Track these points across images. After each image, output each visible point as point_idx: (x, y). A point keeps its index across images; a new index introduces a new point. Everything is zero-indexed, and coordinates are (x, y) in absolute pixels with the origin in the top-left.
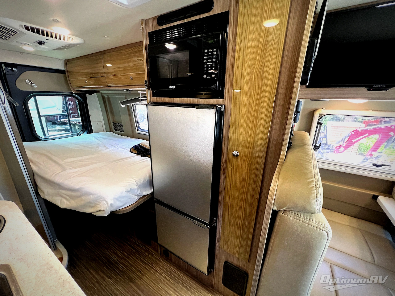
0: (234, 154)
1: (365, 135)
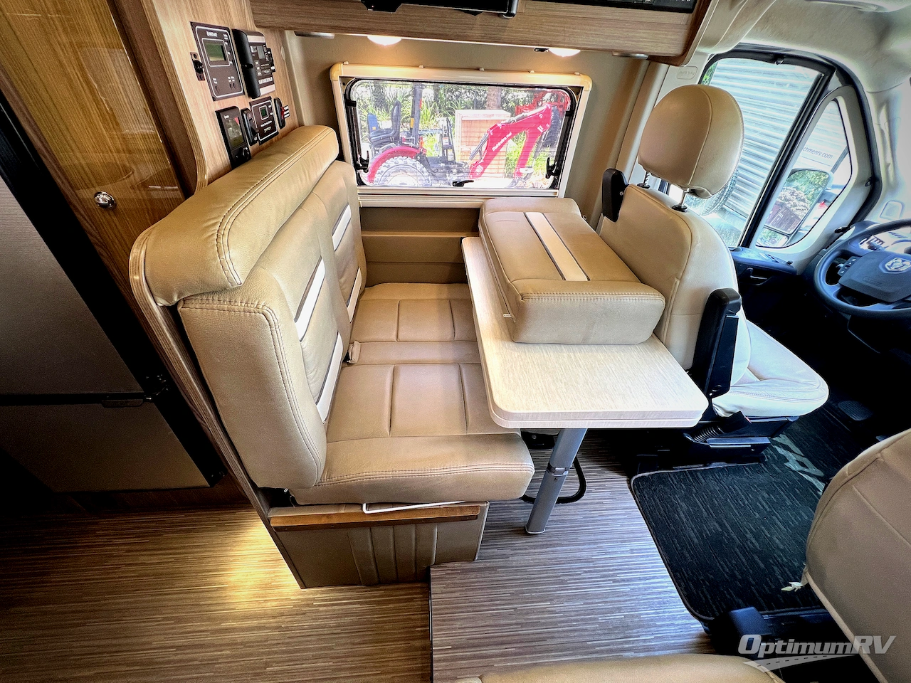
0: (102, 202)
1: (508, 136)
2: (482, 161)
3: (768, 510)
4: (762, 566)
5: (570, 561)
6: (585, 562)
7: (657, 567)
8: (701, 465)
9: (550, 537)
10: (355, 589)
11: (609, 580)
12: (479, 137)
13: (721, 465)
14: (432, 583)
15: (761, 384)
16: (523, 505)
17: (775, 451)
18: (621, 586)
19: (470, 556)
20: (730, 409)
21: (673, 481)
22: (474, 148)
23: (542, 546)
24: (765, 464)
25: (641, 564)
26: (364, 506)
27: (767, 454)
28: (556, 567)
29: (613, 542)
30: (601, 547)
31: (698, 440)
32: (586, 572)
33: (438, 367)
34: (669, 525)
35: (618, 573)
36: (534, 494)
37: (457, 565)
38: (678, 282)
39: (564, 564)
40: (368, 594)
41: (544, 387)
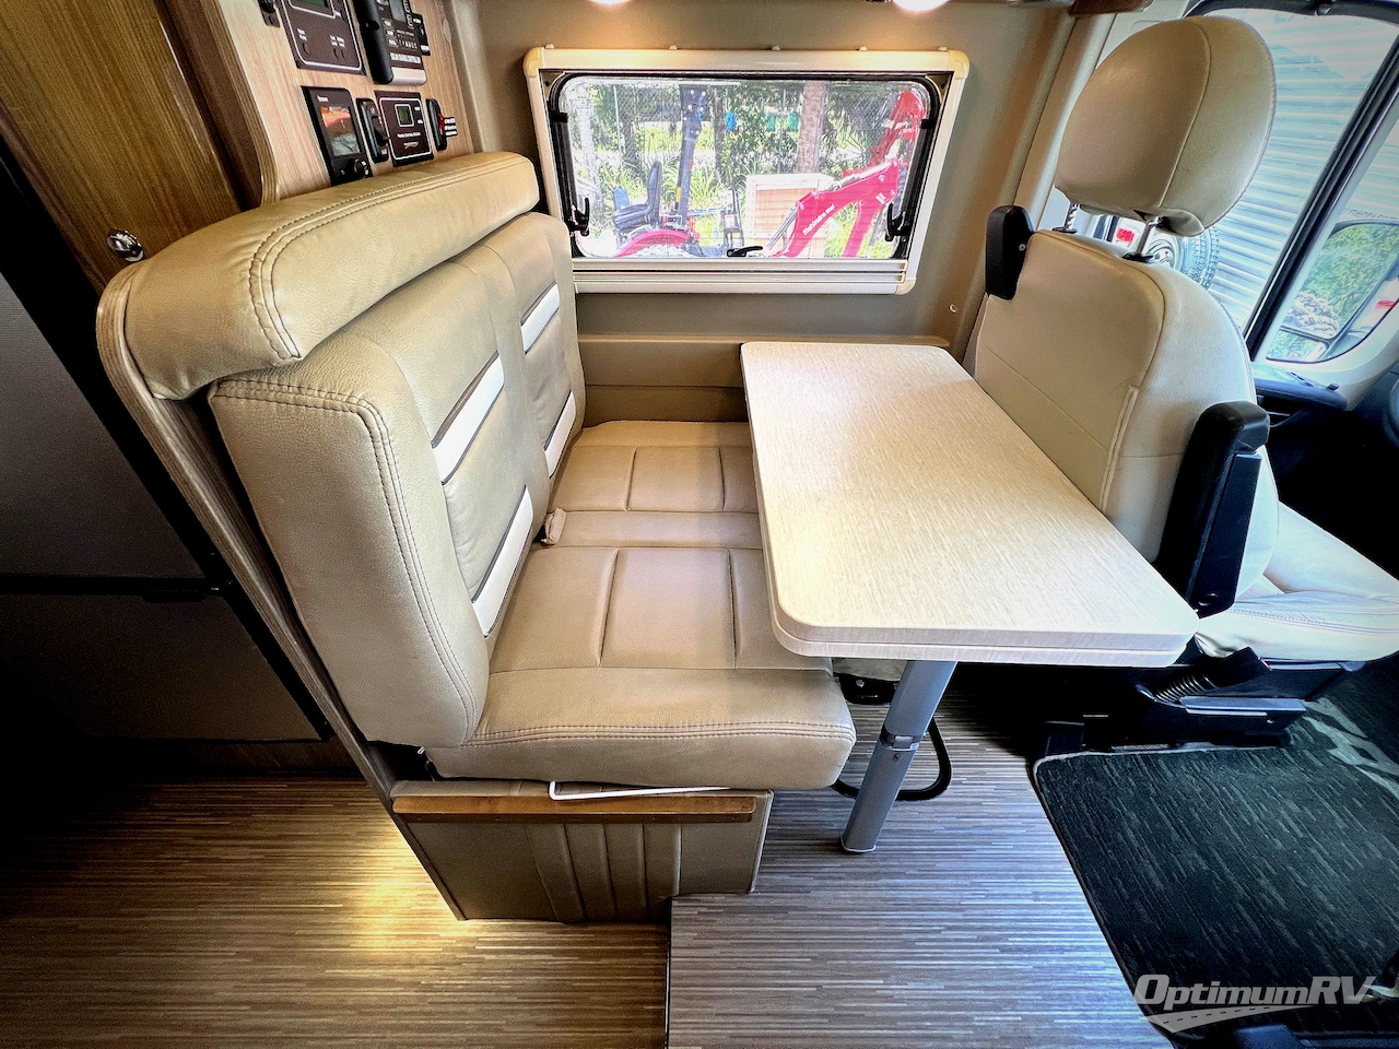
0: (120, 248)
1: (828, 211)
2: (787, 250)
3: (1301, 835)
4: (1293, 942)
5: (919, 906)
6: (950, 910)
7: (1084, 929)
8: (1166, 746)
9: (884, 860)
10: (547, 927)
11: (994, 947)
12: (783, 216)
13: (1204, 747)
14: (673, 928)
15: (1287, 599)
16: (838, 799)
17: (1307, 725)
18: (1017, 959)
19: (739, 884)
20: (1228, 644)
21: (1111, 771)
22: (774, 233)
23: (871, 876)
24: (1291, 749)
25: (1052, 921)
26: (553, 785)
27: (1293, 731)
28: (894, 915)
29: (1000, 877)
30: (979, 884)
31: (1165, 698)
32: (950, 928)
33: (692, 554)
34: (1106, 852)
35: (1010, 936)
36: (857, 781)
37: (719, 898)
38: (1136, 393)
39: (909, 910)
40: (565, 937)
41: (874, 582)
